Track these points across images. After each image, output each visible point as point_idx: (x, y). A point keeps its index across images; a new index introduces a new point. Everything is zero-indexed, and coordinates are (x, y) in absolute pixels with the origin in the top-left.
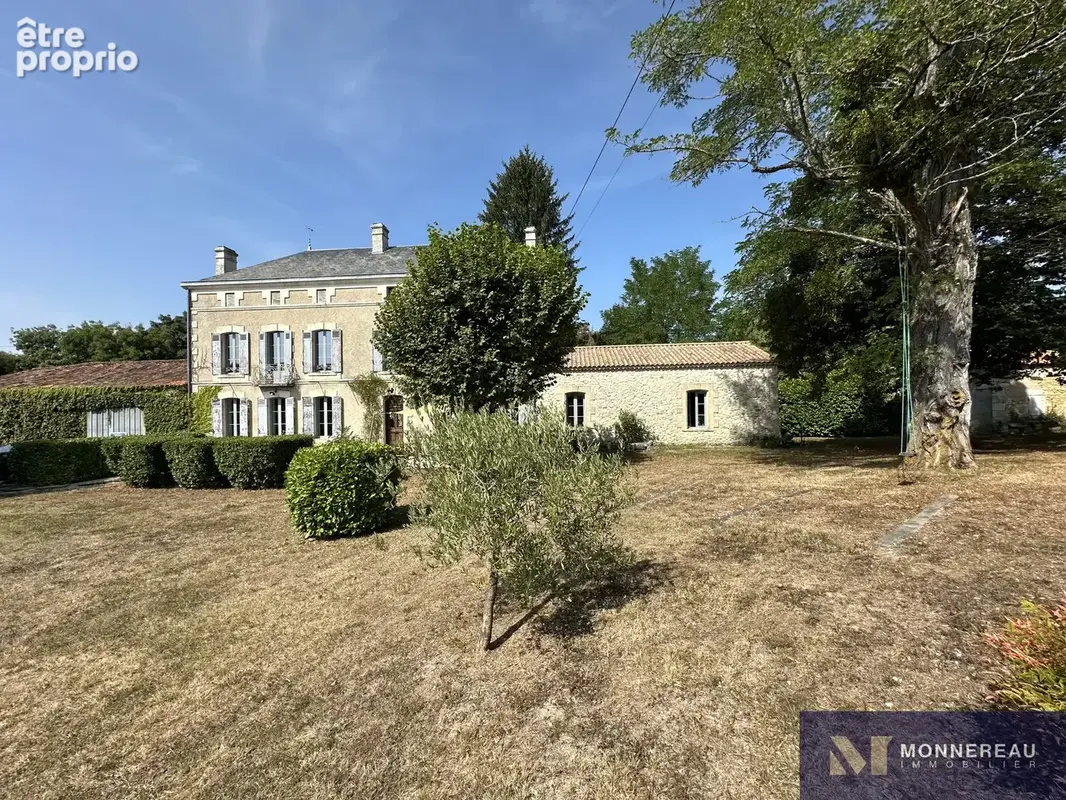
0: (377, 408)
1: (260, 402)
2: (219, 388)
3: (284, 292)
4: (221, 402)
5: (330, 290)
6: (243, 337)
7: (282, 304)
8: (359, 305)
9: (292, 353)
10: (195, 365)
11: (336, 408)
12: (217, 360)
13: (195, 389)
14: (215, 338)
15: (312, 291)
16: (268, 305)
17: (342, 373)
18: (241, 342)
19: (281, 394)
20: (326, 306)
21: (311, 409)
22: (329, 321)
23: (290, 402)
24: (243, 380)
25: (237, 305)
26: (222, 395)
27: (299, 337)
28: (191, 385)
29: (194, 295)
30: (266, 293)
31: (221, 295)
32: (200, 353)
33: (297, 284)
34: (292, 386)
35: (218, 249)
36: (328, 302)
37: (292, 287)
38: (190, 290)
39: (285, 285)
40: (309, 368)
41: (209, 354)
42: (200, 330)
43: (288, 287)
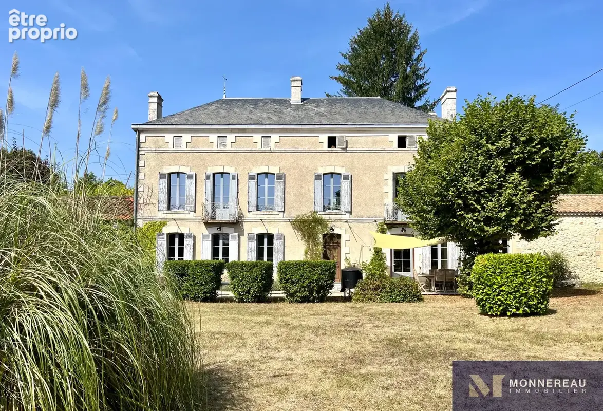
0: (316, 244)
1: (205, 237)
2: (163, 223)
3: (231, 137)
4: (165, 236)
5: (275, 137)
6: (190, 177)
7: (228, 148)
8: (301, 152)
9: (238, 193)
10: (141, 201)
11: (277, 243)
12: (164, 197)
13: (140, 223)
14: (162, 176)
15: (257, 137)
16: (215, 148)
17: (284, 212)
18: (188, 182)
19: (225, 230)
20: (271, 152)
21: (254, 245)
22: (273, 165)
23: (234, 238)
24: (188, 217)
25: (184, 147)
26: (167, 230)
27: (244, 179)
28: (136, 219)
29: (143, 137)
30: (213, 137)
31: (169, 137)
32: (146, 190)
33: (243, 131)
34: (237, 224)
35: (152, 94)
36: (273, 148)
37: (238, 132)
38: (139, 131)
39: (232, 131)
40: (254, 208)
41: (156, 191)
42: (147, 169)
43: (234, 132)
